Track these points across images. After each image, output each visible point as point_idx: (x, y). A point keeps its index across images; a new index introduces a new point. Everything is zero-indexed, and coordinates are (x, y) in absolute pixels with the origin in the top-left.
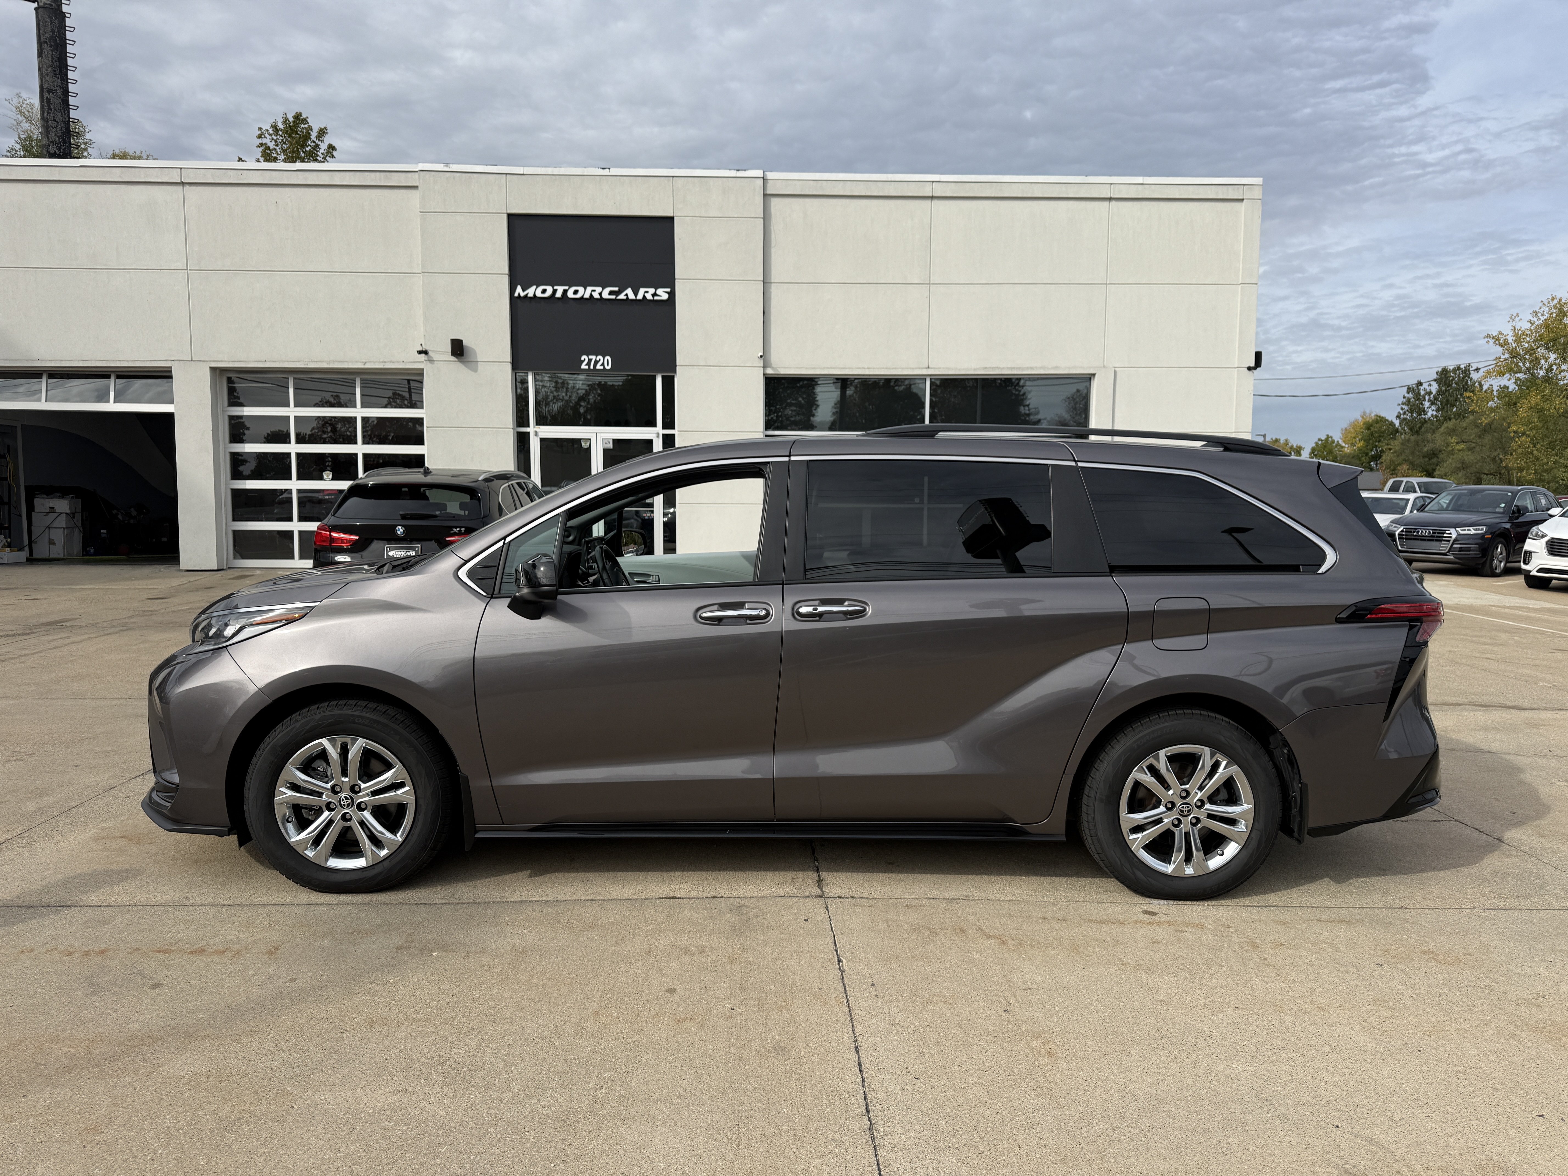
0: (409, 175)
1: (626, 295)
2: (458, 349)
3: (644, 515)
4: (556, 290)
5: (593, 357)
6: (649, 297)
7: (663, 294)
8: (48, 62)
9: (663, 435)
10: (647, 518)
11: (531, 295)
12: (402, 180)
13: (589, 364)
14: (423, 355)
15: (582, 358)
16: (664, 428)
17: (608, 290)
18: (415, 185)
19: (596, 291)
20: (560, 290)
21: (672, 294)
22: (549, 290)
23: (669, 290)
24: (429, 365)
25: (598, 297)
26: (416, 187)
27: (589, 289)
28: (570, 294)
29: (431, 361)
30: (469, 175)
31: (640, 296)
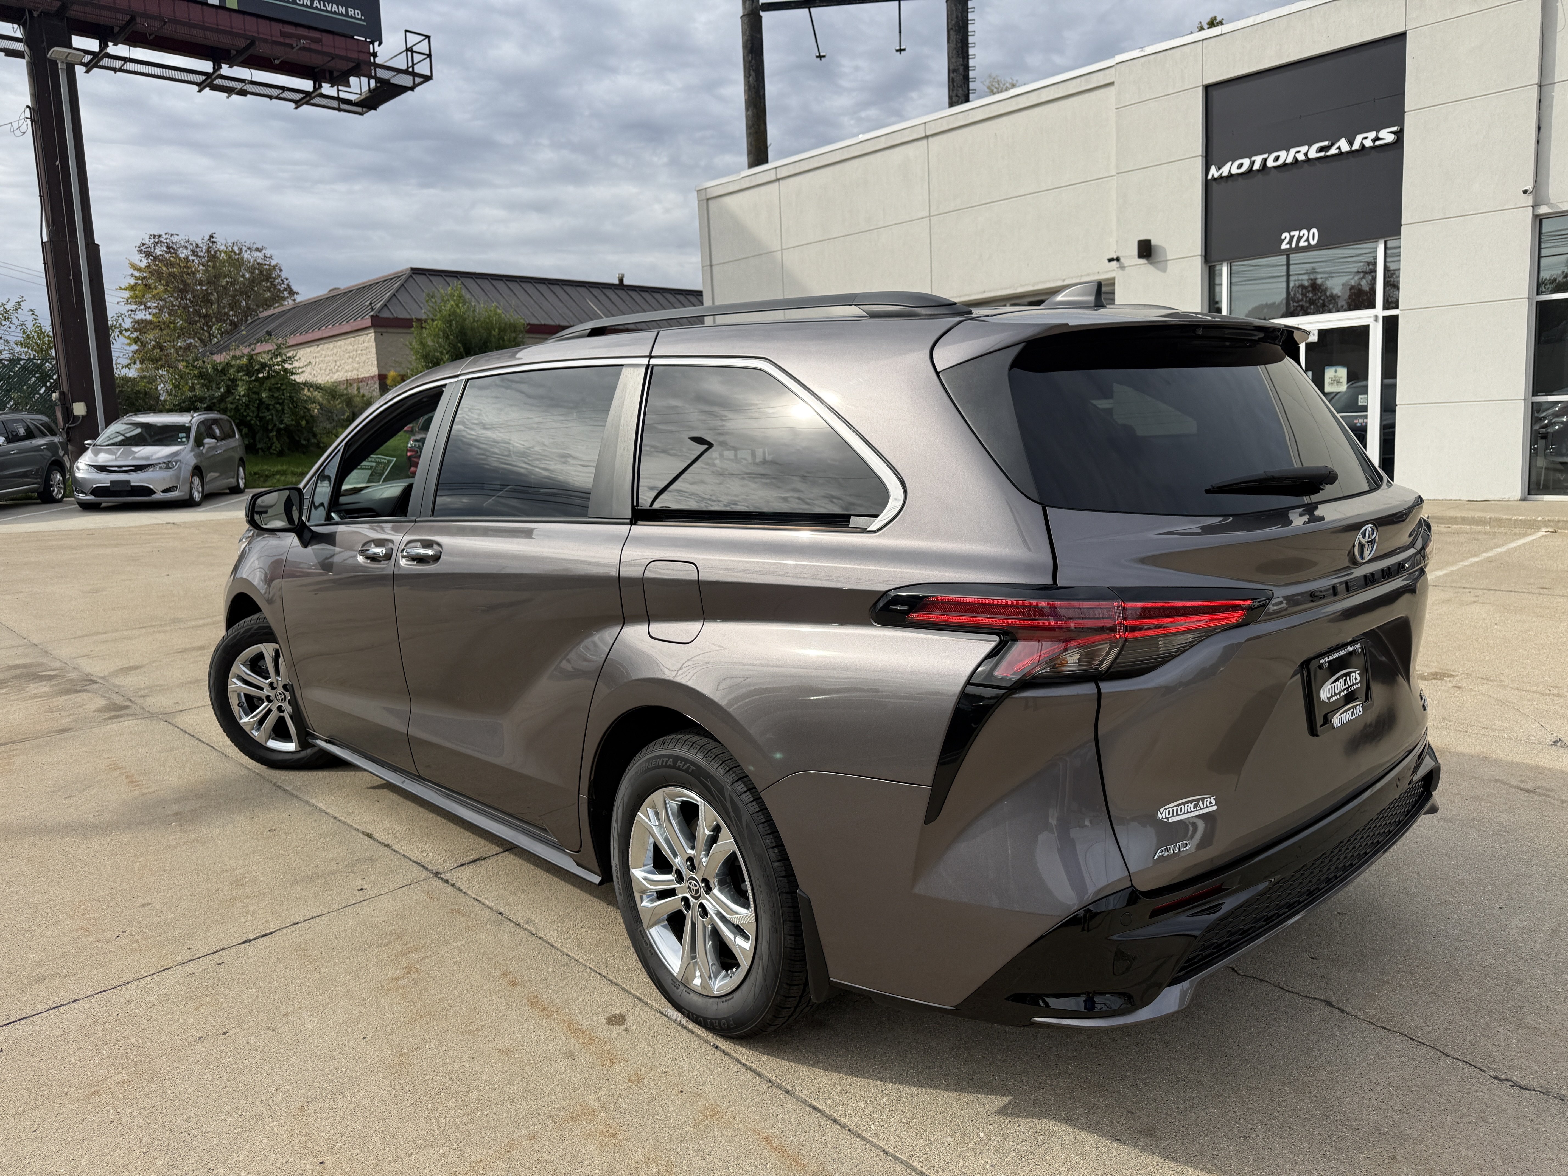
0: (1107, 71)
1: (1339, 148)
2: (1146, 250)
3: (1356, 421)
4: (1254, 162)
5: (1296, 233)
6: (1368, 143)
7: (1387, 136)
8: (952, 45)
9: (1384, 317)
10: (1359, 425)
11: (1225, 174)
12: (1100, 80)
13: (1290, 243)
14: (1114, 263)
15: (1283, 237)
16: (1385, 308)
17: (1316, 146)
18: (1111, 81)
19: (1300, 153)
20: (1258, 160)
21: (1399, 134)
22: (1246, 162)
23: (1395, 129)
24: (1121, 272)
25: (1303, 158)
26: (1112, 84)
27: (1293, 151)
28: (1270, 163)
29: (1122, 268)
30: (1164, 53)
31: (1356, 146)
